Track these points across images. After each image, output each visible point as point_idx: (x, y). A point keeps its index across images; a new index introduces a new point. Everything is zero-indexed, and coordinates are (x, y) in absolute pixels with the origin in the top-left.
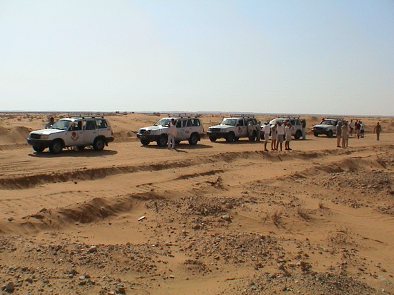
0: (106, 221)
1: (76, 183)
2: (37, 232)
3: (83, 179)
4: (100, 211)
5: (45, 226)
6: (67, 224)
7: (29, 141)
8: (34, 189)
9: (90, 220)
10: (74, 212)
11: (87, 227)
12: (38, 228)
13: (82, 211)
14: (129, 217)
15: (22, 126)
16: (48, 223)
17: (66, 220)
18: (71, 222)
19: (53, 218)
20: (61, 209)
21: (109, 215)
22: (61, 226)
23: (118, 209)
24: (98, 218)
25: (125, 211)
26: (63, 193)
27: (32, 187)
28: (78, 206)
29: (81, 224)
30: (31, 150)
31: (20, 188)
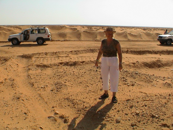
0: (159, 69)
1: (160, 55)
2: (131, 68)
3: (164, 54)
4: (158, 65)
5: (134, 67)
6: (143, 67)
7: (158, 39)
8: (142, 56)
9: (153, 67)
10: (147, 63)
11: (150, 69)
12: (131, 67)
13: (150, 63)
14: (168, 68)
15: (158, 33)
16: (136, 66)
17: (143, 66)
18: (145, 67)
19: (139, 65)
20: (143, 62)
21: (161, 67)
22: (141, 68)
23: (166, 65)
24: (156, 67)
25: (168, 66)
26: (152, 58)
27: (142, 55)
28: (150, 62)
29: (149, 68)
30: (159, 43)
31: (137, 54)
